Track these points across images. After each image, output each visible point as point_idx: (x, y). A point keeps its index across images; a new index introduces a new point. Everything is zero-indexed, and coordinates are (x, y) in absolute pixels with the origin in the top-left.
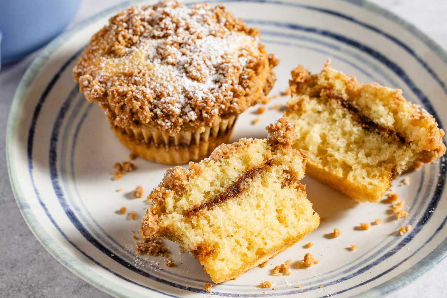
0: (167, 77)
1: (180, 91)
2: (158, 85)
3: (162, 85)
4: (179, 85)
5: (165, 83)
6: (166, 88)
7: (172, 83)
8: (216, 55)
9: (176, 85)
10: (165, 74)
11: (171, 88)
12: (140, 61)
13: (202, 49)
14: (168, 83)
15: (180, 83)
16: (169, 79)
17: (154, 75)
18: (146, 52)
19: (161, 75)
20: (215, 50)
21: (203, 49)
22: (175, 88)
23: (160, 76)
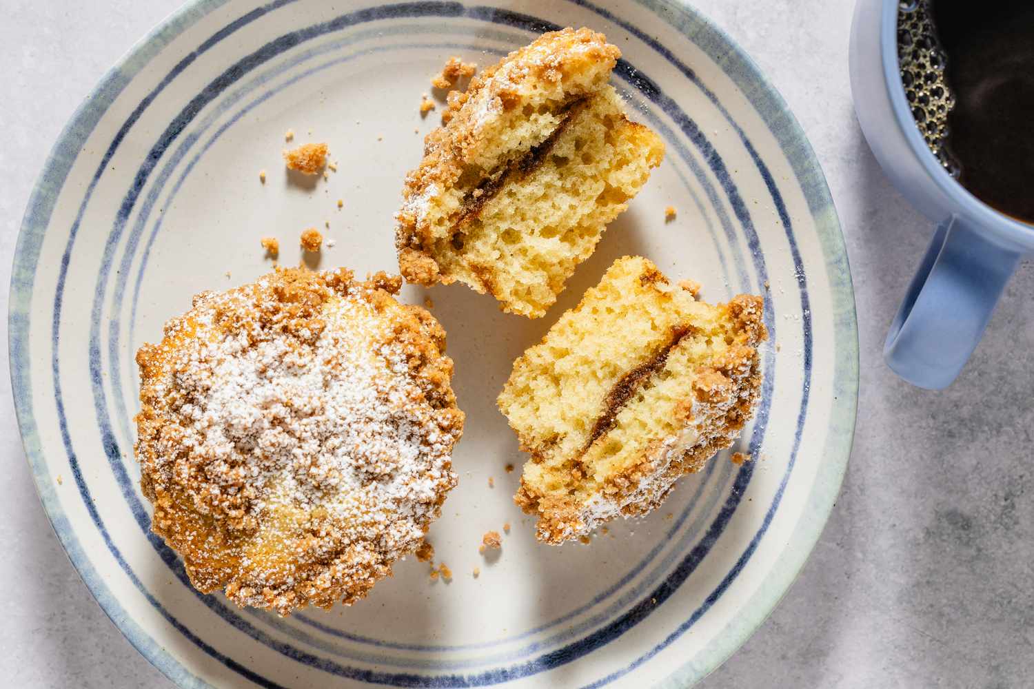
0: (358, 508)
1: (394, 507)
2: (360, 529)
3: (364, 524)
4: (384, 502)
5: (367, 518)
6: (375, 523)
7: (373, 509)
8: (370, 405)
9: (382, 505)
10: (350, 506)
11: (381, 517)
12: (297, 519)
13: (347, 421)
14: (370, 514)
15: (383, 498)
16: (363, 508)
17: (338, 521)
18: (288, 500)
19: (348, 511)
20: (362, 401)
21: (349, 419)
22: (386, 511)
23: (346, 514)
